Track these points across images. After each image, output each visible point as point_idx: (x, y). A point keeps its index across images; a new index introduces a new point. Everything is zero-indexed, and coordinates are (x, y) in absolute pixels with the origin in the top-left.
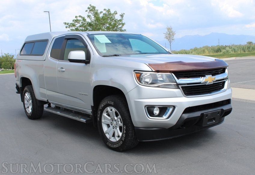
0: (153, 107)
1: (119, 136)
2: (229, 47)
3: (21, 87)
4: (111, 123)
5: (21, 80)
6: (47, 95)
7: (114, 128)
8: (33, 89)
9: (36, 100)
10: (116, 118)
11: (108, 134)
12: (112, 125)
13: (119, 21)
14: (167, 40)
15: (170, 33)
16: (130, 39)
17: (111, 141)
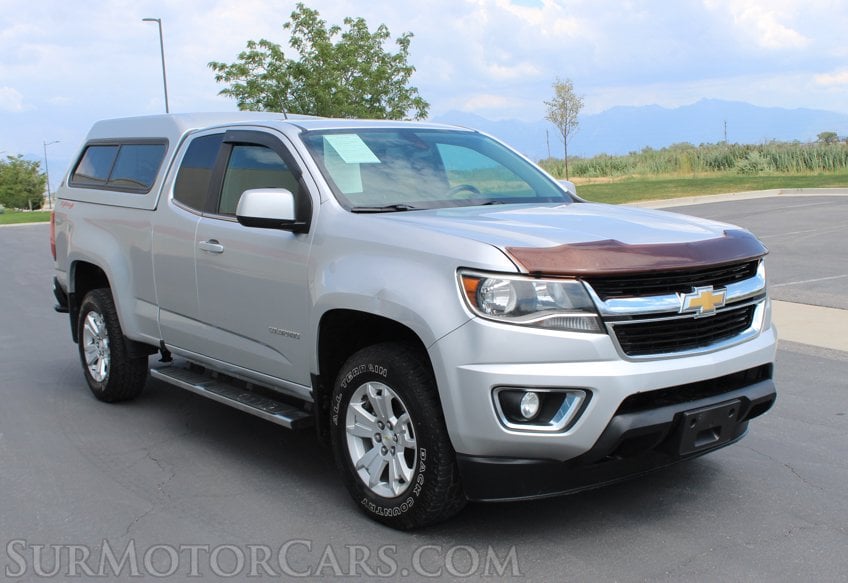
0: (520, 391)
1: (402, 481)
2: (760, 149)
3: (73, 291)
4: (379, 434)
5: (74, 271)
6: (162, 327)
7: (386, 452)
8: (113, 302)
9: (124, 339)
10: (394, 420)
11: (367, 470)
12: (380, 441)
13: (395, 59)
14: (555, 125)
15: (564, 103)
16: (438, 145)
17: (377, 495)
